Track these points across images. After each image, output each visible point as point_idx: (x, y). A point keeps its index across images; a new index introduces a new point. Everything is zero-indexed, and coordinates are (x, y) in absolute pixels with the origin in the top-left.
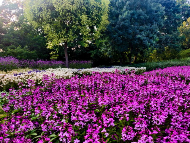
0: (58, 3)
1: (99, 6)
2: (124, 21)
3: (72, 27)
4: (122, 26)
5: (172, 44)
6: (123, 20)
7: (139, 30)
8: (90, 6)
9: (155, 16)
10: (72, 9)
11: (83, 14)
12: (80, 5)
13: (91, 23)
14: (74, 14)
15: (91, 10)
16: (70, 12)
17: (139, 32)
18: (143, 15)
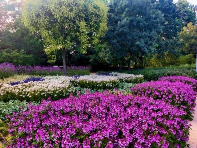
0: (56, 10)
1: (98, 13)
2: (123, 28)
3: (70, 33)
4: (121, 32)
5: (172, 50)
6: (122, 26)
7: (138, 36)
8: (89, 13)
9: (154, 23)
10: (71, 16)
11: (81, 20)
12: (78, 12)
13: (90, 30)
14: (72, 21)
15: (90, 17)
16: (69, 19)
17: (138, 39)
18: (142, 22)
